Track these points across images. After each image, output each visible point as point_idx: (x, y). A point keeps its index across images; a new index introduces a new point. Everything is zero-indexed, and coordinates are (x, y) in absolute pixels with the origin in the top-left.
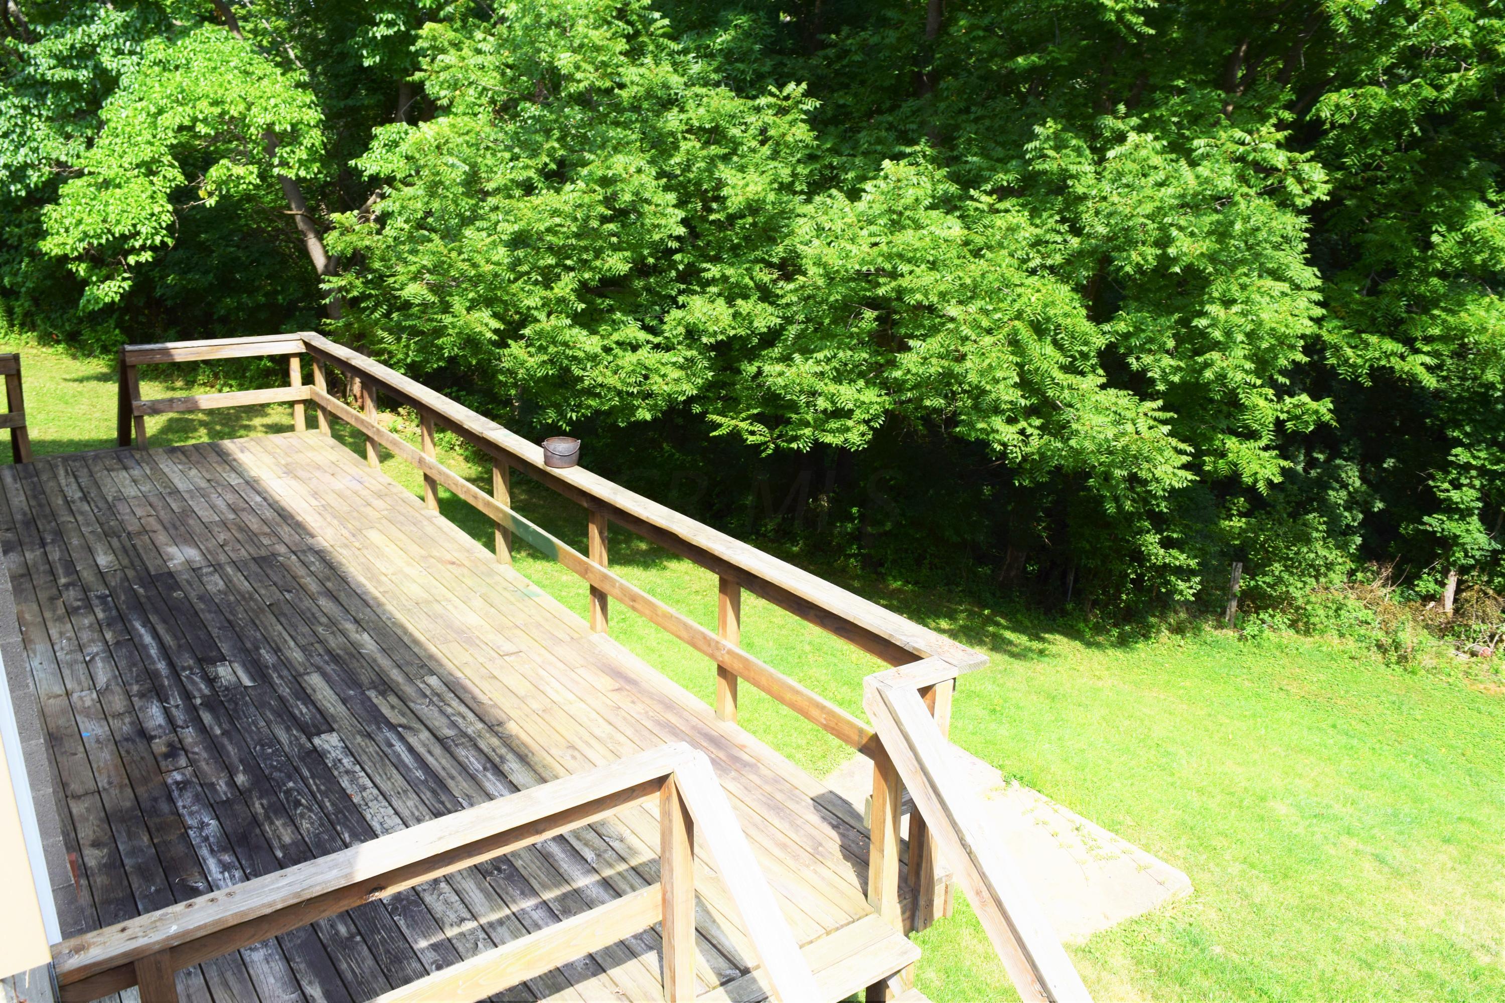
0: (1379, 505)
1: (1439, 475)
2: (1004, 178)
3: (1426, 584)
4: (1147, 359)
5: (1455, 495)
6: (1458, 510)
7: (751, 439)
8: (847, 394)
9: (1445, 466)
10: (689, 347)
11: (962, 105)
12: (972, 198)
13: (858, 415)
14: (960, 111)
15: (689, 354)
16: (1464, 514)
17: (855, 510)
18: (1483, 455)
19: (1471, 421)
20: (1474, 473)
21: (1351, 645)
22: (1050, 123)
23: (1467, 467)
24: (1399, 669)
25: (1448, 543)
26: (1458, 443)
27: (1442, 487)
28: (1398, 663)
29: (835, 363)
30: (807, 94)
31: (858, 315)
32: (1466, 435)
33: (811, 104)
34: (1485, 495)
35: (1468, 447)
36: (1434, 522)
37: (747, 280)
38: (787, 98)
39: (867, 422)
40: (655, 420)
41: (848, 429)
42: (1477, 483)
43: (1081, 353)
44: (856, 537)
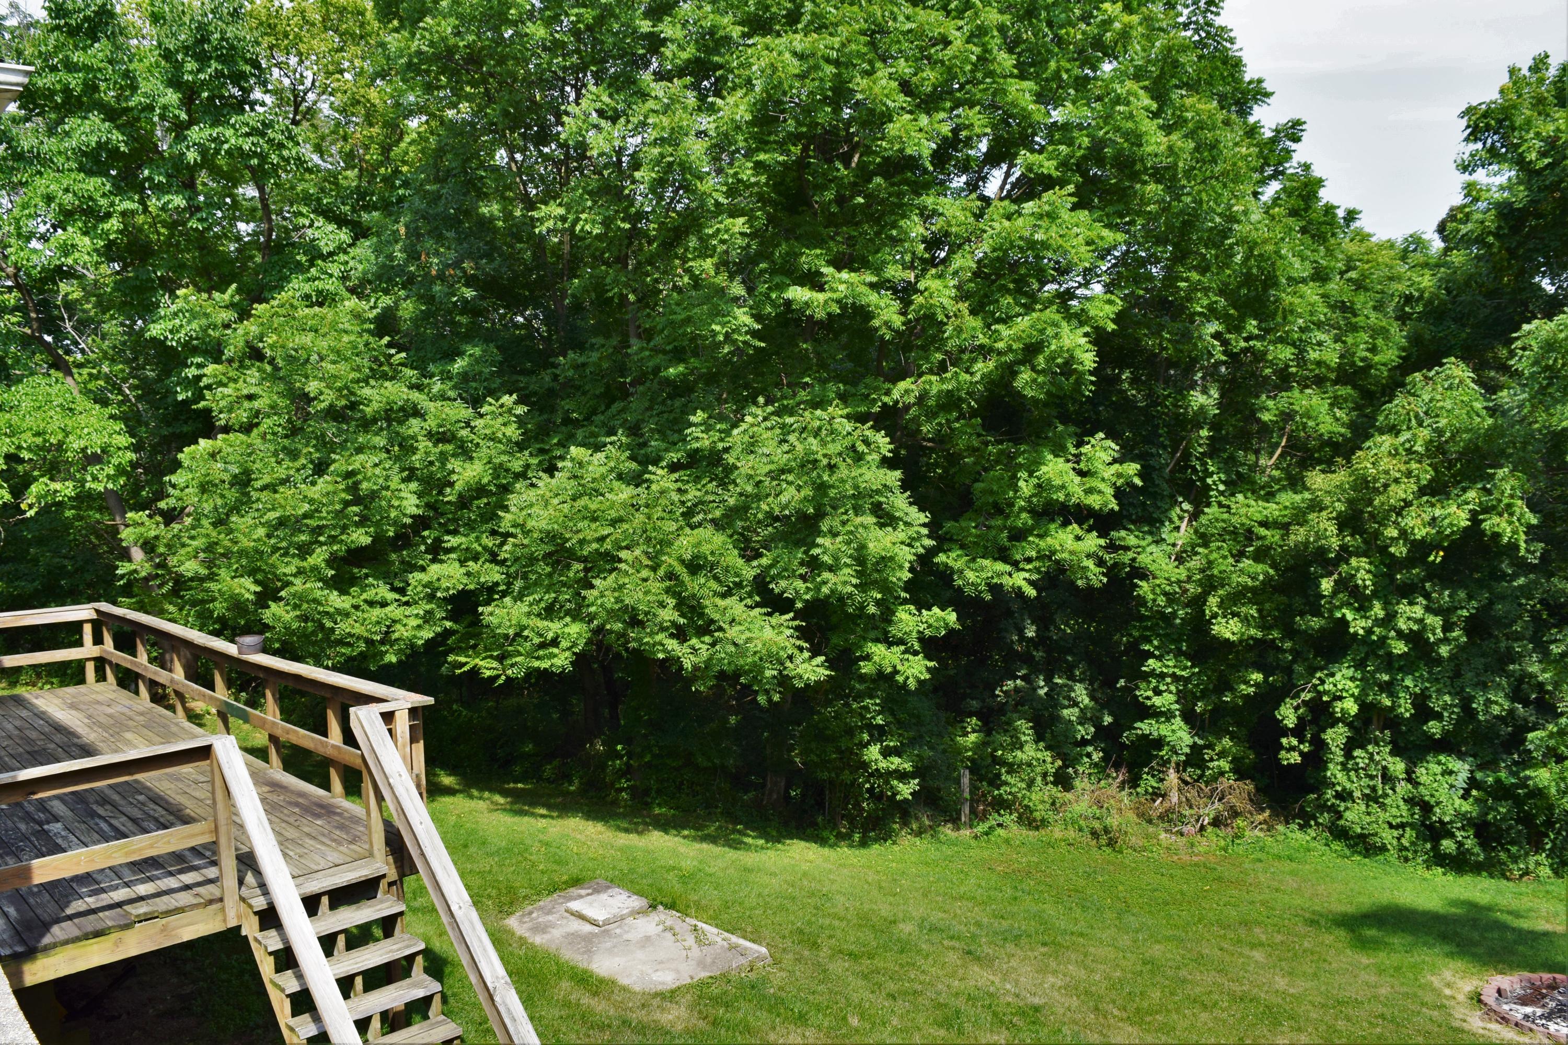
0: (1108, 720)
1: (1143, 685)
2: (674, 456)
3: (1149, 781)
4: (783, 583)
5: (1157, 701)
6: (1162, 714)
7: (488, 673)
8: (553, 627)
9: (1146, 677)
10: (429, 602)
11: (647, 404)
12: (650, 473)
13: (564, 644)
14: (647, 409)
15: (428, 607)
16: (1168, 716)
17: (619, 747)
18: (1171, 663)
19: (1158, 635)
20: (1169, 680)
21: (1072, 834)
22: (699, 412)
23: (1162, 676)
24: (1108, 850)
25: (1159, 743)
26: (1150, 655)
27: (1144, 692)
28: (1108, 845)
29: (543, 605)
30: (516, 403)
31: (568, 567)
32: (1156, 648)
33: (520, 410)
34: (1181, 696)
35: (1159, 658)
36: (1145, 727)
37: (475, 545)
38: (502, 406)
39: (569, 649)
40: (400, 662)
41: (555, 656)
42: (1173, 688)
43: (735, 583)
44: (627, 772)
